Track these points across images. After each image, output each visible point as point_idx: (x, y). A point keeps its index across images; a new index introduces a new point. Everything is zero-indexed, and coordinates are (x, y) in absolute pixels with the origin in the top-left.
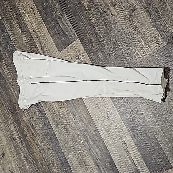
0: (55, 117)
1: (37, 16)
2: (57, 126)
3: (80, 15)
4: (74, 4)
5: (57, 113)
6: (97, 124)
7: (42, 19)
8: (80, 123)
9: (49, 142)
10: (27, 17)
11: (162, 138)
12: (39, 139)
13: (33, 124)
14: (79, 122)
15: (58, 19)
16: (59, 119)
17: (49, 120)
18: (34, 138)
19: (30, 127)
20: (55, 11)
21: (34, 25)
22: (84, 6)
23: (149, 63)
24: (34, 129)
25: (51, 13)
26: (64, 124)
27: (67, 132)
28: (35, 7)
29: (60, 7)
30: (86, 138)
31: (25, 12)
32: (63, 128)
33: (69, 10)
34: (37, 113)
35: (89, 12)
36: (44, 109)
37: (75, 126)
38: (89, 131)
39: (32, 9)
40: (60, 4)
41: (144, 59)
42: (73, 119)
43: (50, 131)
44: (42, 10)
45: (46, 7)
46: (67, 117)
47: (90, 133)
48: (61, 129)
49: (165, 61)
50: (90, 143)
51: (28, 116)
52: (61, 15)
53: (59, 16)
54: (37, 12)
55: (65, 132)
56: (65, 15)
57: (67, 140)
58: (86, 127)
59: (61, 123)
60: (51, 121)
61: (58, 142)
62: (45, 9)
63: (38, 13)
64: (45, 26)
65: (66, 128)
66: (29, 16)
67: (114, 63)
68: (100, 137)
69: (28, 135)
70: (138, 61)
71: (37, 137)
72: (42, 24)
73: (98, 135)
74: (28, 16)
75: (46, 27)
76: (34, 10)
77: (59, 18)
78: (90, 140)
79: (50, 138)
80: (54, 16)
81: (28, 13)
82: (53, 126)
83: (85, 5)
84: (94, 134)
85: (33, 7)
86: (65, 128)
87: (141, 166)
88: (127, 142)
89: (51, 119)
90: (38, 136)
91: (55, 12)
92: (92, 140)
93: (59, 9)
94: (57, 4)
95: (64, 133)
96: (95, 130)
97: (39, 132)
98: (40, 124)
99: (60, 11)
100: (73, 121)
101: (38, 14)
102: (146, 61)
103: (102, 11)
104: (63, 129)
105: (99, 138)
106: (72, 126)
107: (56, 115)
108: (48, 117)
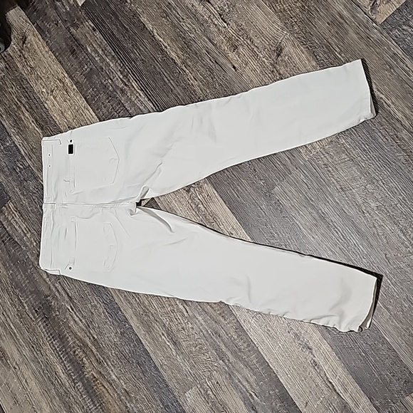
0: (141, 313)
1: (72, 94)
2: (149, 332)
3: (166, 79)
4: (151, 58)
5: (146, 302)
6: (238, 314)
7: (85, 98)
8: (200, 318)
9: (137, 374)
10: (51, 100)
11: (387, 322)
12: (112, 371)
13: (96, 337)
14: (198, 316)
15: (119, 94)
16: (152, 315)
17: (130, 321)
18: (101, 370)
19: (90, 345)
20: (111, 79)
21: (69, 114)
22: (172, 59)
23: (329, 159)
24: (99, 348)
25: (102, 83)
26: (164, 326)
27: (175, 343)
28: (66, 75)
29: (119, 68)
30: (217, 349)
31: (44, 90)
32: (163, 334)
33: (140, 72)
34: (101, 310)
35: (185, 69)
36: (115, 297)
37: (190, 326)
38: (222, 332)
39: (60, 80)
40: (119, 61)
41: (317, 153)
42: (184, 310)
43: (135, 346)
44: (82, 80)
45: (89, 72)
46: (169, 309)
47: (225, 337)
48: (160, 339)
49: (365, 150)
50: (228, 360)
51: (81, 320)
52: (126, 85)
53: (120, 86)
54: (72, 86)
55: (168, 344)
56: (133, 84)
57: (176, 362)
58: (215, 325)
59: (158, 324)
60: (134, 323)
61: (157, 369)
62: (88, 76)
63: (74, 87)
64: (93, 114)
65: (169, 333)
66: (55, 98)
67: (255, 170)
68: (250, 343)
69: (87, 365)
70: (307, 159)
71: (108, 365)
72: (86, 111)
73: (245, 339)
74: (52, 97)
75: (96, 115)
76: (63, 83)
77: (122, 91)
78: (229, 353)
79: (138, 363)
80: (111, 88)
81: (52, 92)
82: (141, 334)
83: (173, 55)
84: (236, 337)
85: (61, 76)
86: (168, 335)
87: (352, 393)
88: (311, 345)
89: (135, 318)
90: (109, 363)
91: (110, 81)
92: (234, 353)
93: (119, 73)
94: (113, 63)
95: (167, 346)
96: (237, 329)
97: (112, 354)
98: (111, 335)
99: (121, 77)
100: (183, 315)
101: (74, 89)
102: (323, 156)
103: (212, 64)
104: (163, 337)
105: (248, 345)
106: (183, 328)
107: (145, 307)
108: (127, 316)
